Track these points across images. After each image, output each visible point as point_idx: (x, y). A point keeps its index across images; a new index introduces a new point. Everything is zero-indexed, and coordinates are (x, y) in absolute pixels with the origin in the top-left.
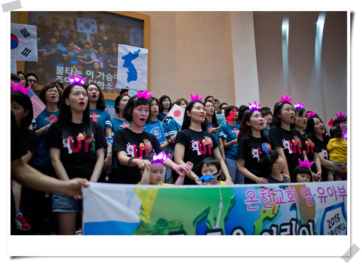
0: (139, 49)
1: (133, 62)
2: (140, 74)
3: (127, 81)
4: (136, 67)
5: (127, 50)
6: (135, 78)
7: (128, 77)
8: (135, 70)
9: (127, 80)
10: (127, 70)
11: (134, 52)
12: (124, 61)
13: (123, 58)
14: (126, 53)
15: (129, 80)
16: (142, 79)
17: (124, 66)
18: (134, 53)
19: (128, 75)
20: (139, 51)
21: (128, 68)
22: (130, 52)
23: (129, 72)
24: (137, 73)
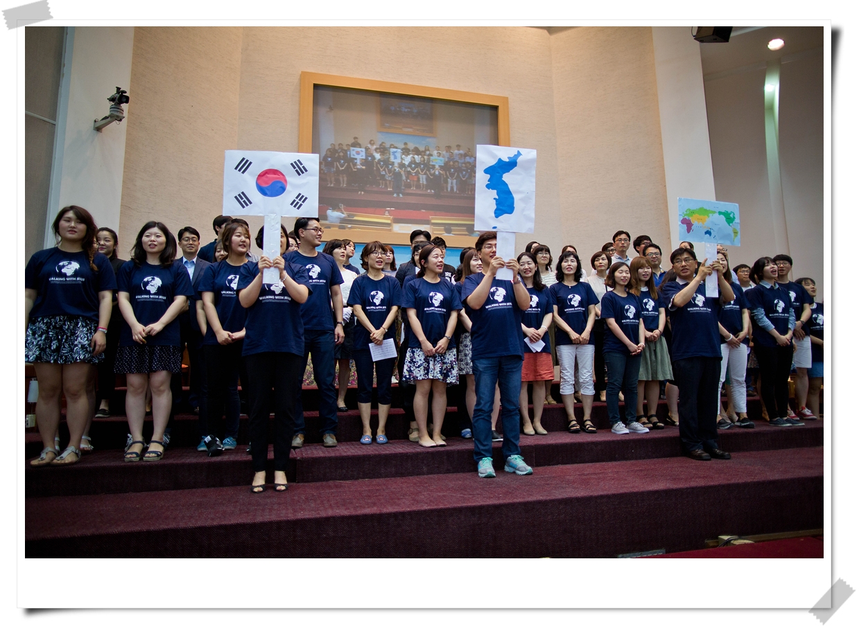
0: (518, 152)
1: (507, 177)
2: (521, 200)
3: (493, 215)
4: (511, 188)
5: (493, 155)
6: (510, 209)
7: (495, 207)
8: (510, 193)
9: (495, 213)
10: (494, 193)
11: (509, 158)
12: (488, 176)
13: (486, 171)
14: (493, 162)
15: (498, 213)
16: (523, 210)
17: (488, 186)
18: (507, 160)
19: (497, 204)
20: (519, 154)
21: (495, 191)
22: (500, 160)
23: (497, 197)
24: (513, 198)
